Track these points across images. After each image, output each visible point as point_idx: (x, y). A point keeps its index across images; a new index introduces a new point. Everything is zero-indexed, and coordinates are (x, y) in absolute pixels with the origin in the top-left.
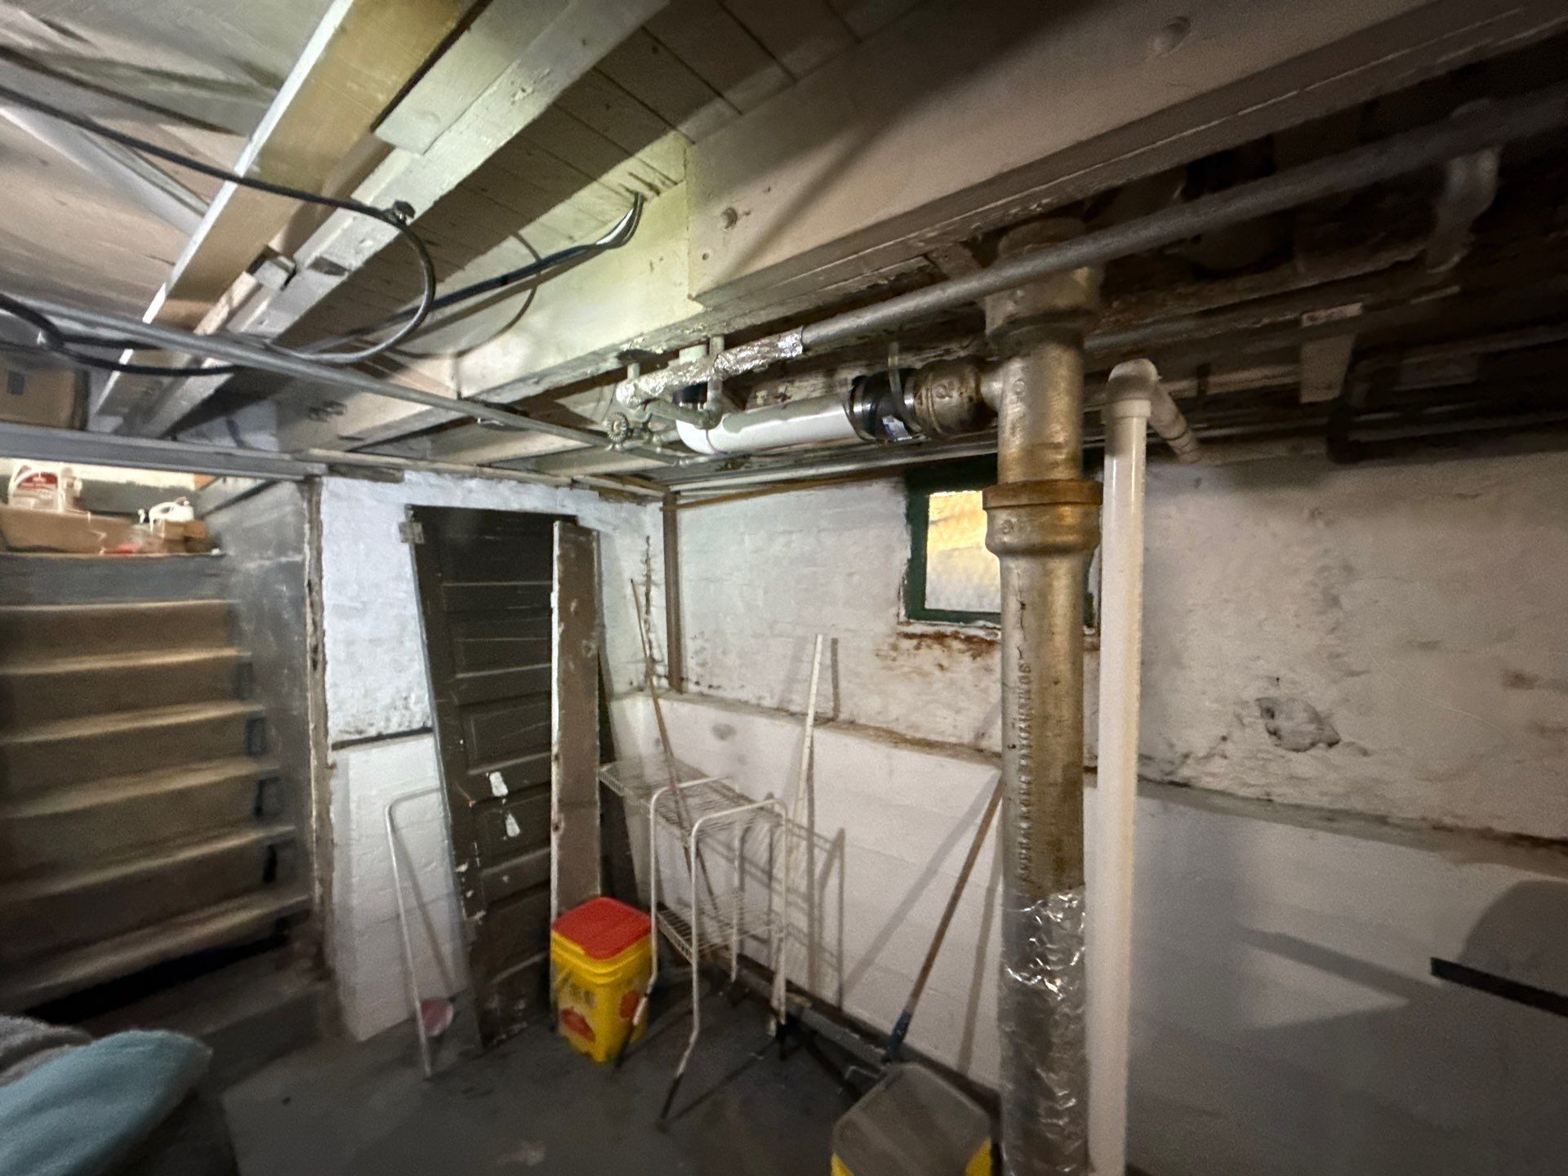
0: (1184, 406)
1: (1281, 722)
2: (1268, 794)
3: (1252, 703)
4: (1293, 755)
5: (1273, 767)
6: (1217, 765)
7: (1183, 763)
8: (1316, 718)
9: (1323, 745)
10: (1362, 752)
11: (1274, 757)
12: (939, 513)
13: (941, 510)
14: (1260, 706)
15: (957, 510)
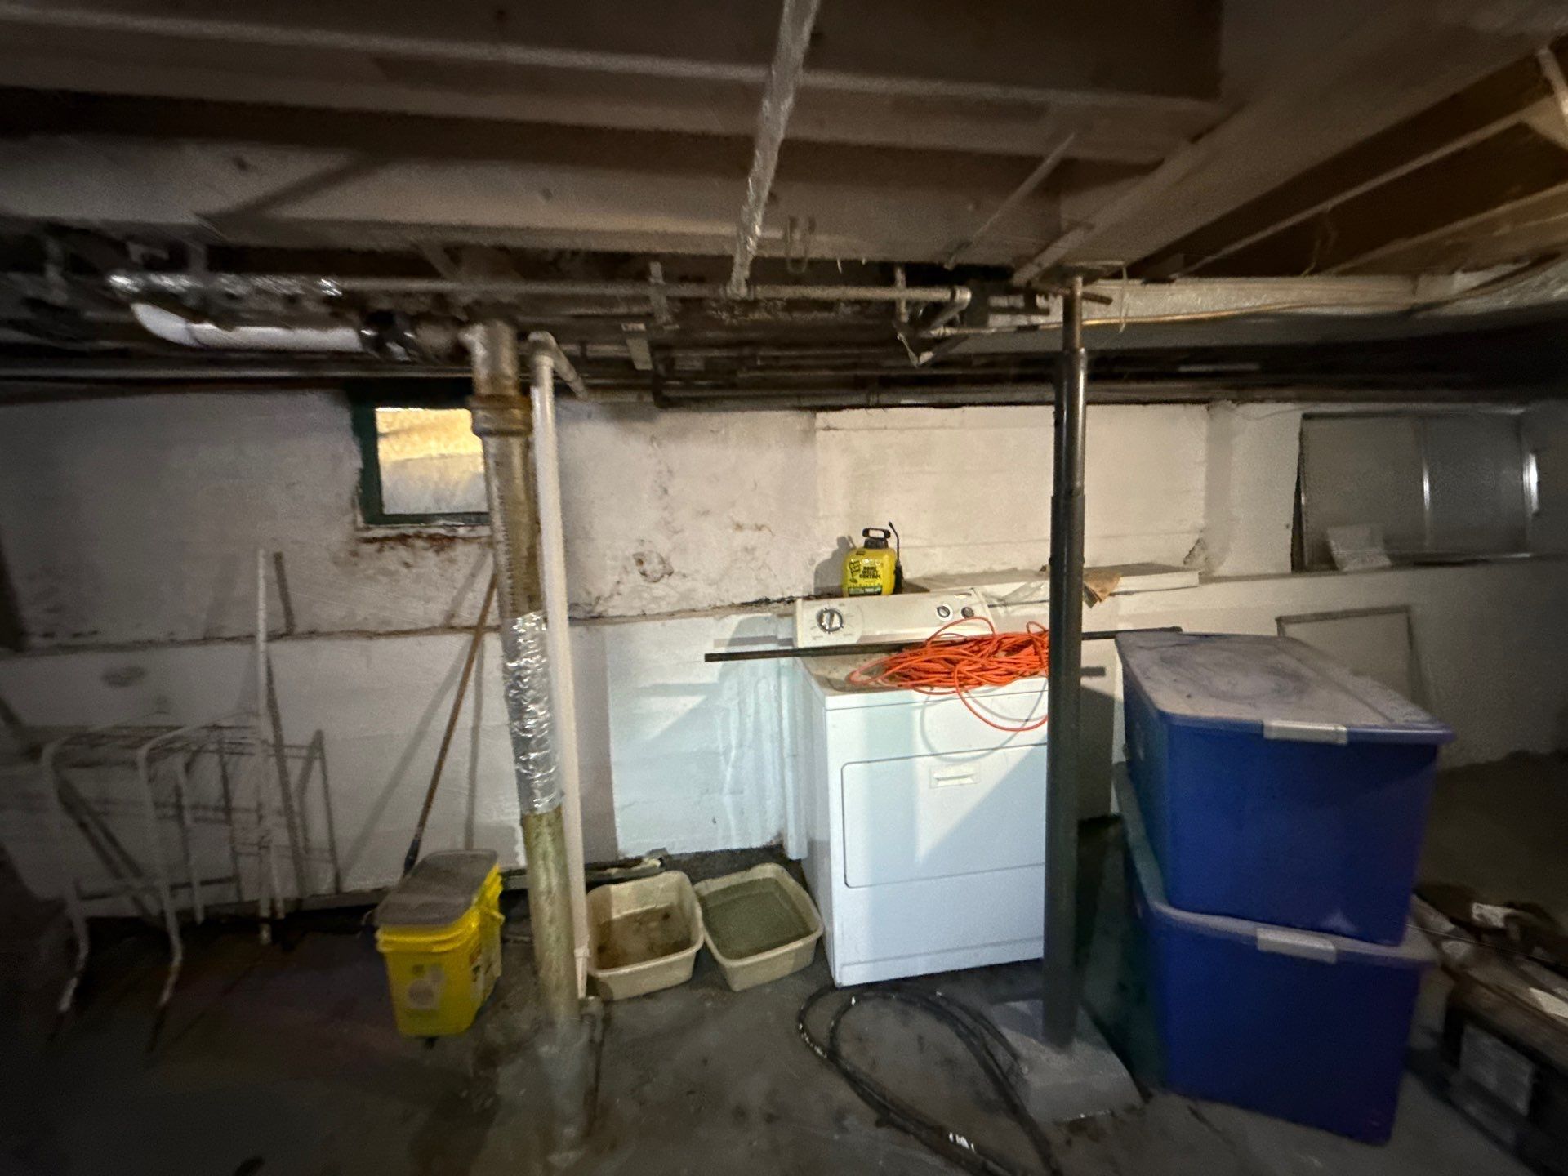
0: (575, 362)
1: (647, 567)
2: (643, 610)
3: (631, 557)
4: (653, 585)
5: (646, 595)
6: (617, 600)
7: (597, 603)
8: (663, 561)
9: (666, 576)
10: (684, 576)
11: (644, 588)
12: (388, 427)
13: (389, 425)
14: (635, 559)
15: (406, 425)
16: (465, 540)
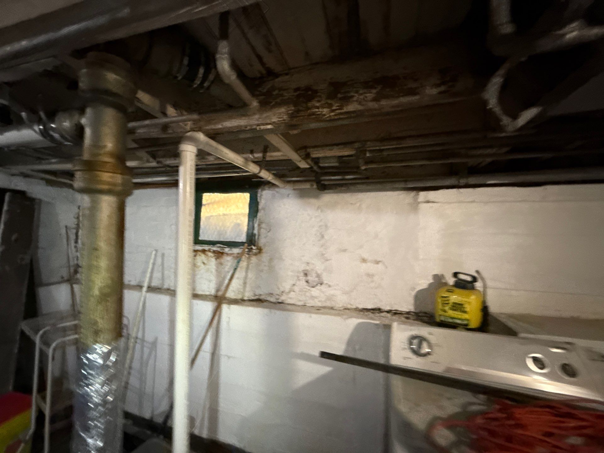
1: (309, 278)
2: (305, 303)
3: (301, 271)
4: (312, 289)
5: (308, 294)
6: (292, 295)
7: (282, 295)
8: (318, 276)
9: (319, 285)
10: (330, 286)
11: (307, 290)
12: (206, 201)
13: (207, 200)
14: (303, 273)
15: (213, 201)
16: (227, 254)
